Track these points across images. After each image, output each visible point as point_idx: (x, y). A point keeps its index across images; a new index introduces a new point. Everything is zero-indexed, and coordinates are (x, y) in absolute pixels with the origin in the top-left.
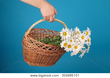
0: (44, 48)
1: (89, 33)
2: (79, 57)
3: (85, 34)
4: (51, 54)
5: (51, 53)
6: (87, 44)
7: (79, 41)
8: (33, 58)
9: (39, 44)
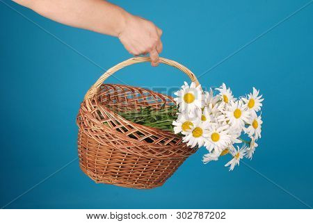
0: (131, 136)
1: (258, 105)
2: (226, 166)
3: (245, 103)
4: (150, 154)
5: (150, 151)
6: (250, 135)
7: (227, 122)
8: (102, 161)
9: (119, 124)
